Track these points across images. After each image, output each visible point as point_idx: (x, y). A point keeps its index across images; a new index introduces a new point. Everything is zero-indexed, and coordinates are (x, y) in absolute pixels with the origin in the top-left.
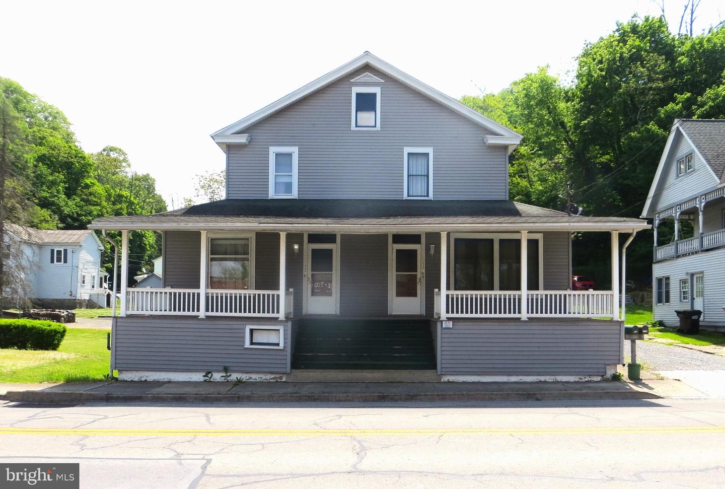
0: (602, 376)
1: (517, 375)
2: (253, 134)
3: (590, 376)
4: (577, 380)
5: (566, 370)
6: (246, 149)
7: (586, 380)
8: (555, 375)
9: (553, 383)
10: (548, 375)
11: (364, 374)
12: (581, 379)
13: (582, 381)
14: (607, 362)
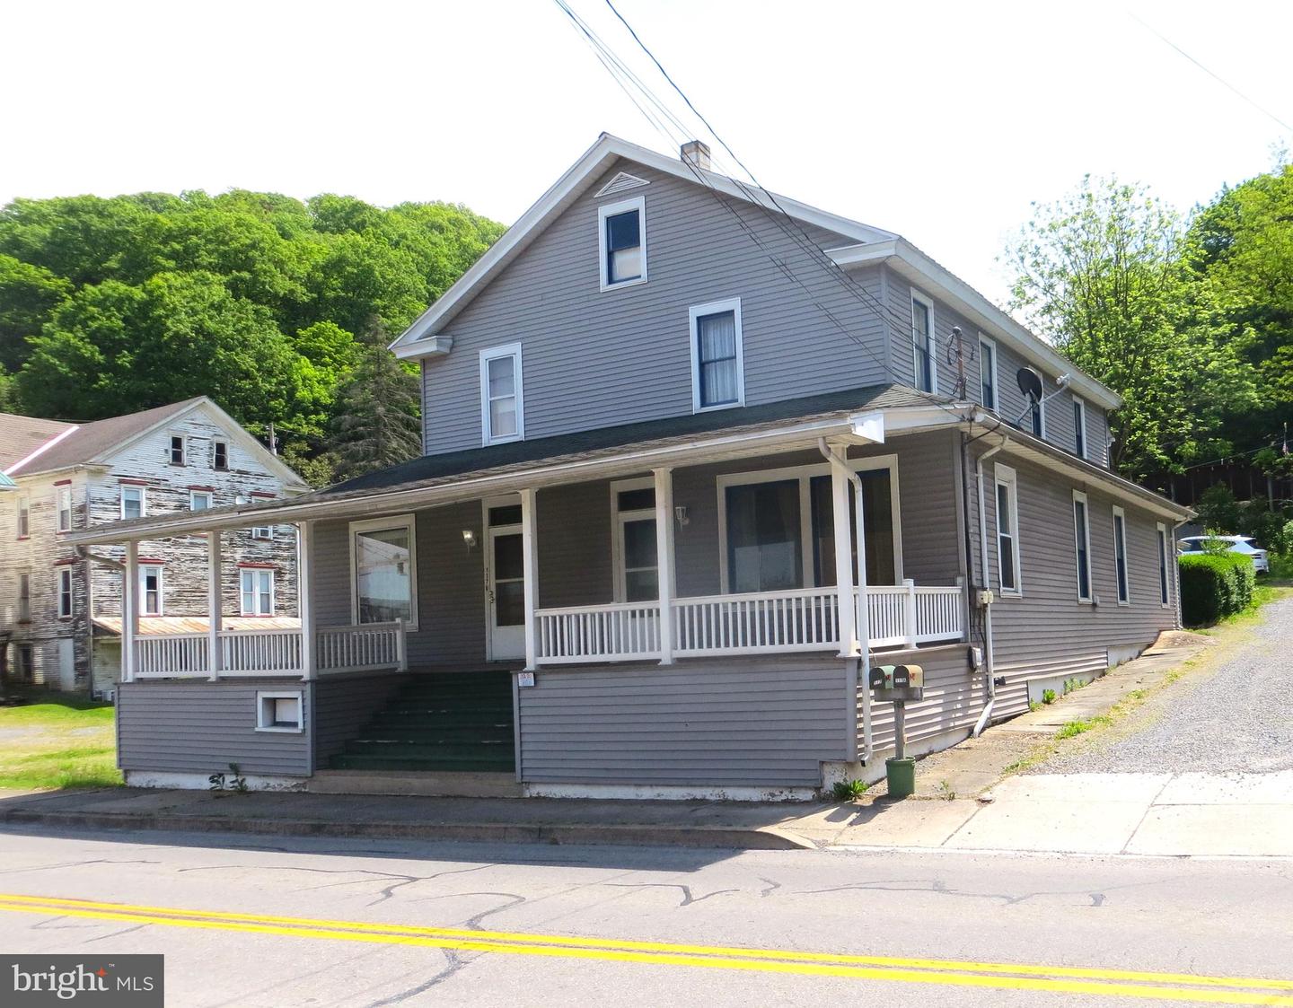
0: (818, 789)
1: (651, 786)
2: (455, 333)
3: (791, 788)
4: (765, 798)
5: (742, 775)
6: (447, 362)
7: (783, 797)
8: (723, 786)
9: (717, 803)
10: (709, 786)
11: (409, 780)
12: (773, 795)
13: (776, 799)
14: (823, 756)
